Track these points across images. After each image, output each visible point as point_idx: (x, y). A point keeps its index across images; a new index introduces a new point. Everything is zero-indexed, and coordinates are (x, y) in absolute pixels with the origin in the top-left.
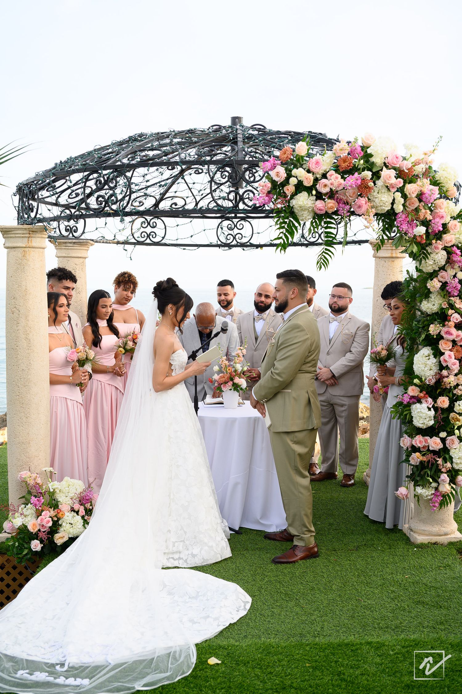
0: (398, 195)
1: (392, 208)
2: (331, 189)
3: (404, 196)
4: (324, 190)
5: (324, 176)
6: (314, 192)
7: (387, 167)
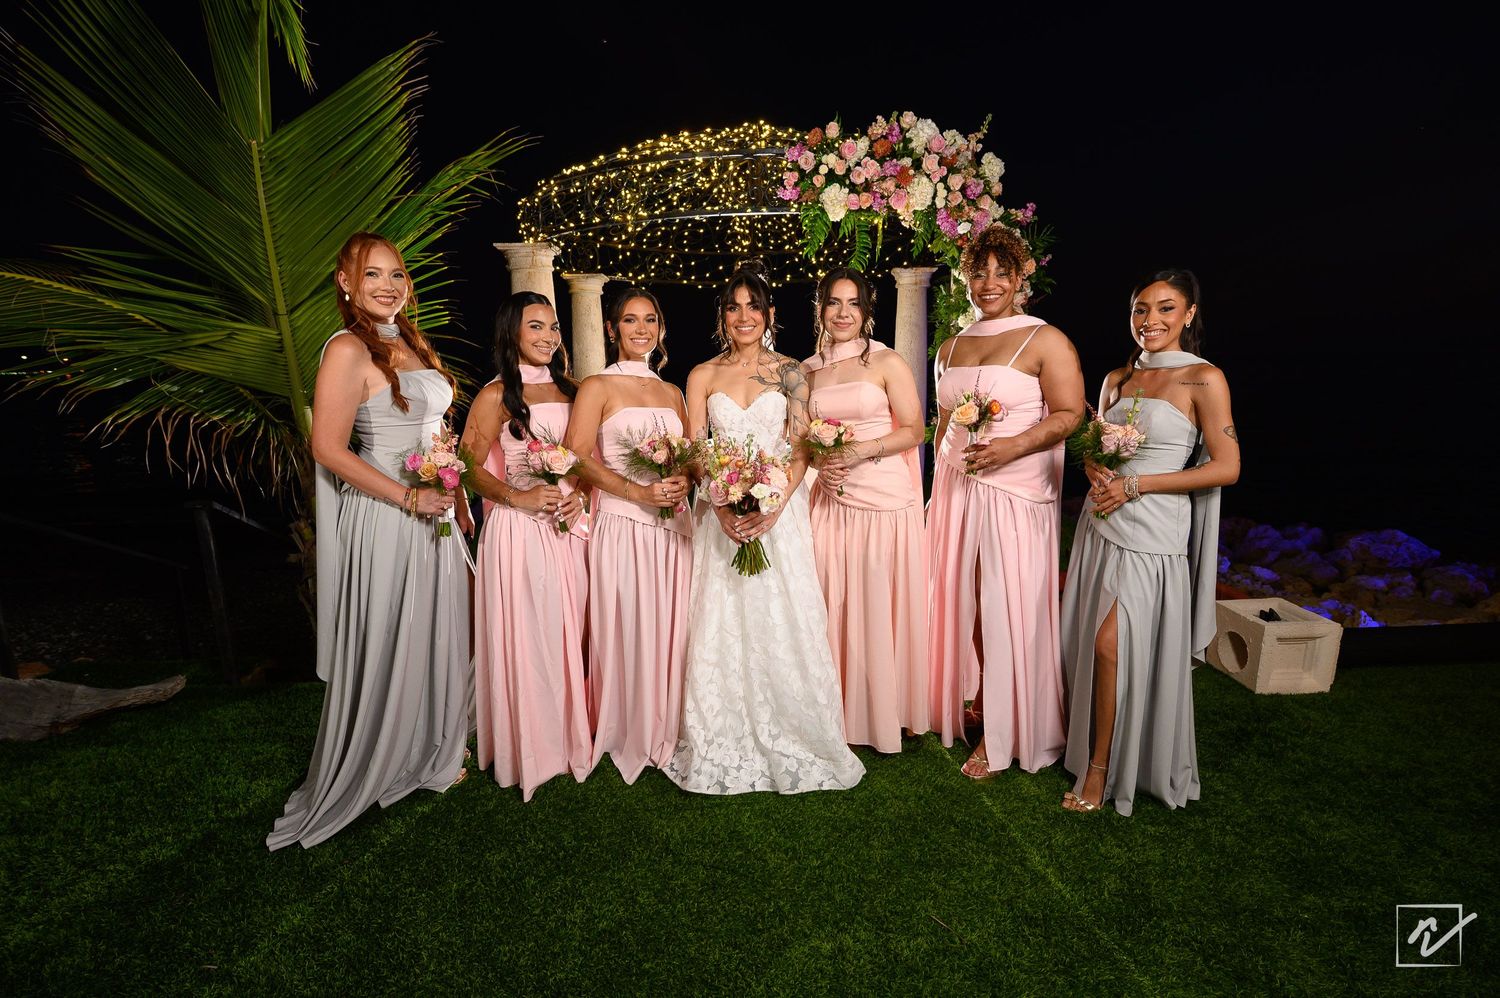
0: (941, 186)
1: (934, 203)
2: (866, 179)
3: (948, 188)
4: (859, 181)
5: (858, 164)
6: (847, 182)
7: (929, 153)
